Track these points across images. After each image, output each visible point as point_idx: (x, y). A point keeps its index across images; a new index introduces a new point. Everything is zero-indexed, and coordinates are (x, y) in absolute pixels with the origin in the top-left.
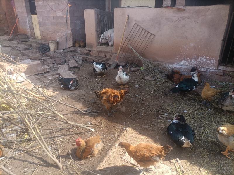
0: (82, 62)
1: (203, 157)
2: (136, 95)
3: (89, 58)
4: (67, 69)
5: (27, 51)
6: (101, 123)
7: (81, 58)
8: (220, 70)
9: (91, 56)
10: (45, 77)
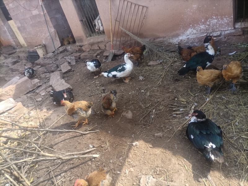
0: (76, 62)
1: (240, 163)
2: (142, 91)
3: (82, 55)
4: (59, 77)
5: (16, 65)
6: (105, 142)
7: (73, 58)
8: (237, 29)
9: (84, 52)
10: (38, 94)
